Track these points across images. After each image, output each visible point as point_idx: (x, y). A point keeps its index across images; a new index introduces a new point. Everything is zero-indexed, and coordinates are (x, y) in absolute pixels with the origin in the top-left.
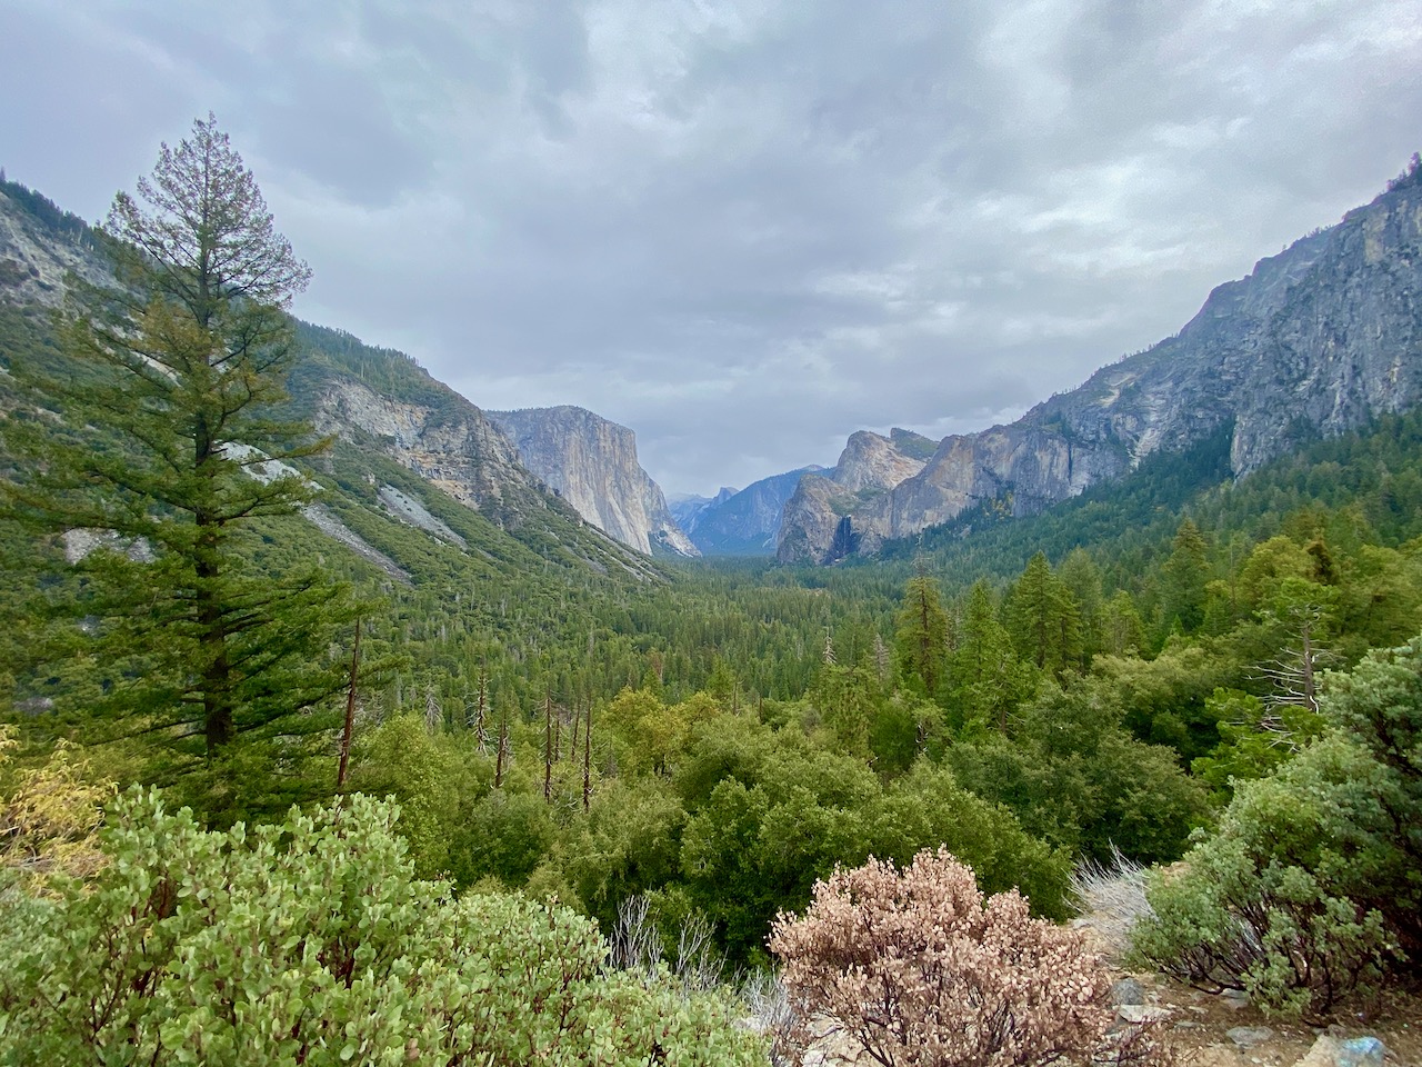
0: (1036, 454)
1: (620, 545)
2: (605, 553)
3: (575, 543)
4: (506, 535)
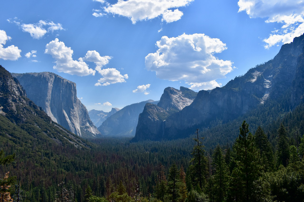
0: (231, 98)
1: (68, 132)
2: (61, 135)
3: (48, 131)
4: (17, 127)
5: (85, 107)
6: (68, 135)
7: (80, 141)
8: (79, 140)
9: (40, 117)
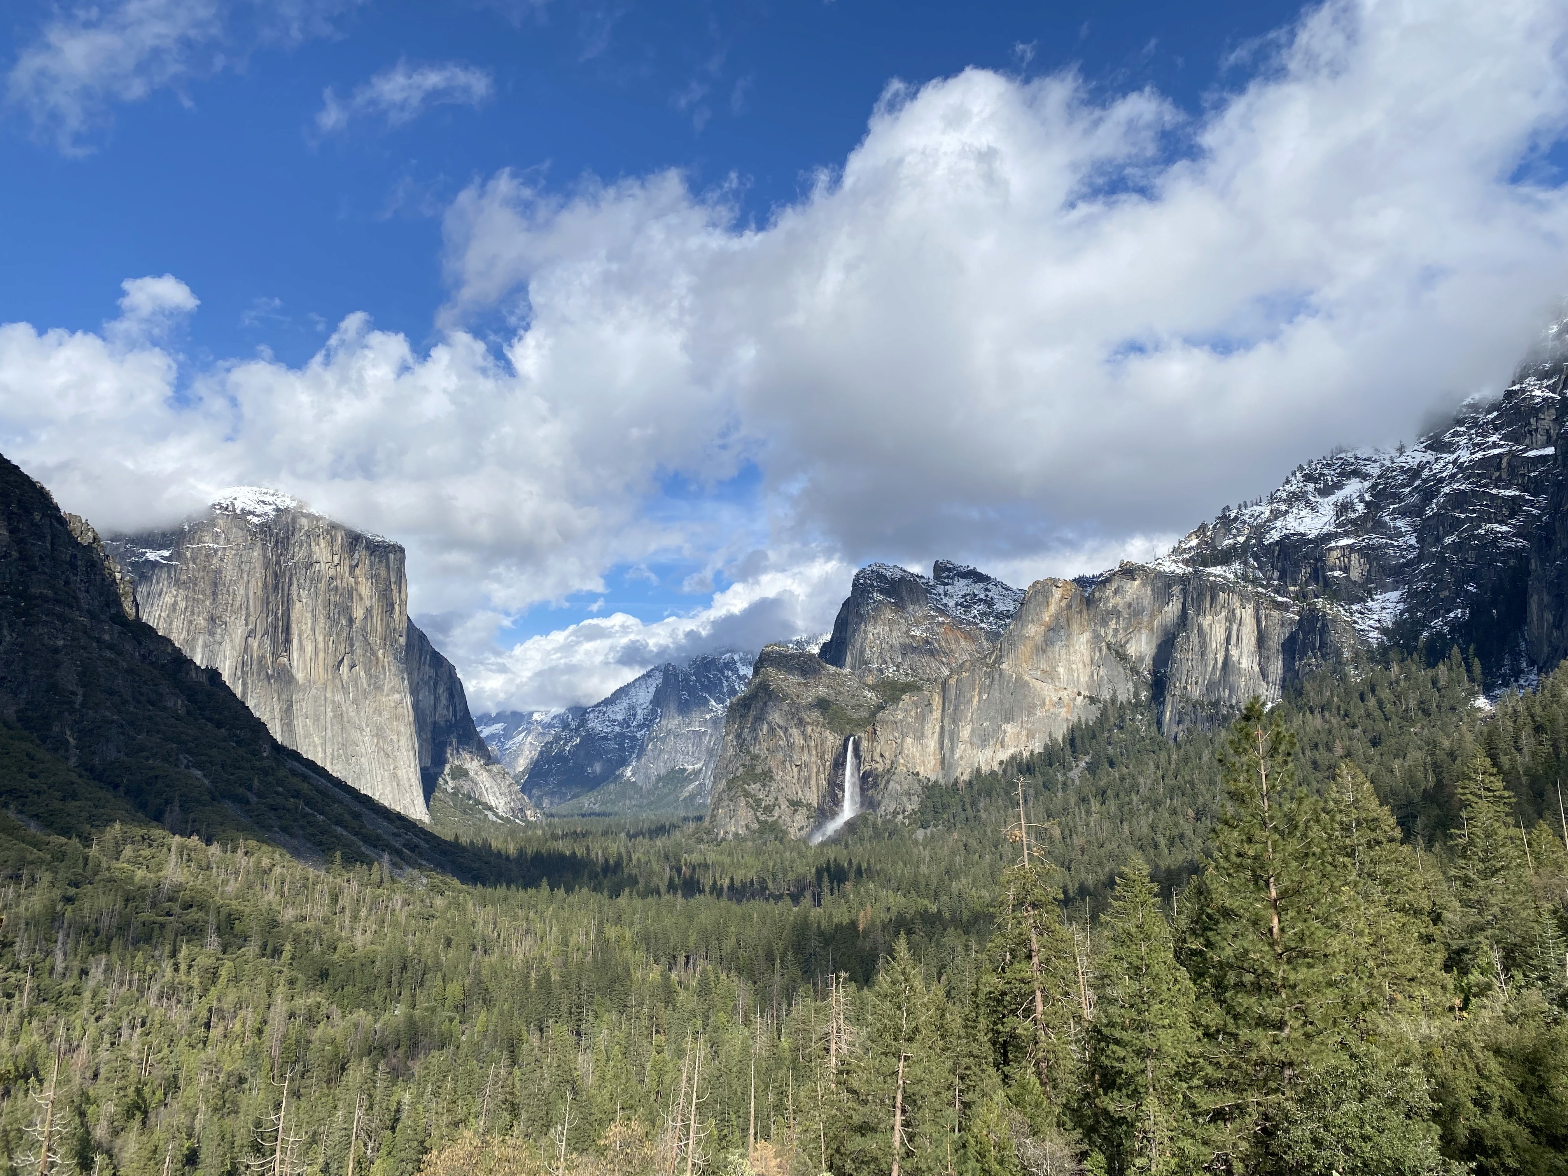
2: (321, 818)
3: (249, 795)
4: (81, 776)
5: (451, 669)
6: (357, 816)
7: (416, 846)
8: (416, 840)
9: (210, 720)
